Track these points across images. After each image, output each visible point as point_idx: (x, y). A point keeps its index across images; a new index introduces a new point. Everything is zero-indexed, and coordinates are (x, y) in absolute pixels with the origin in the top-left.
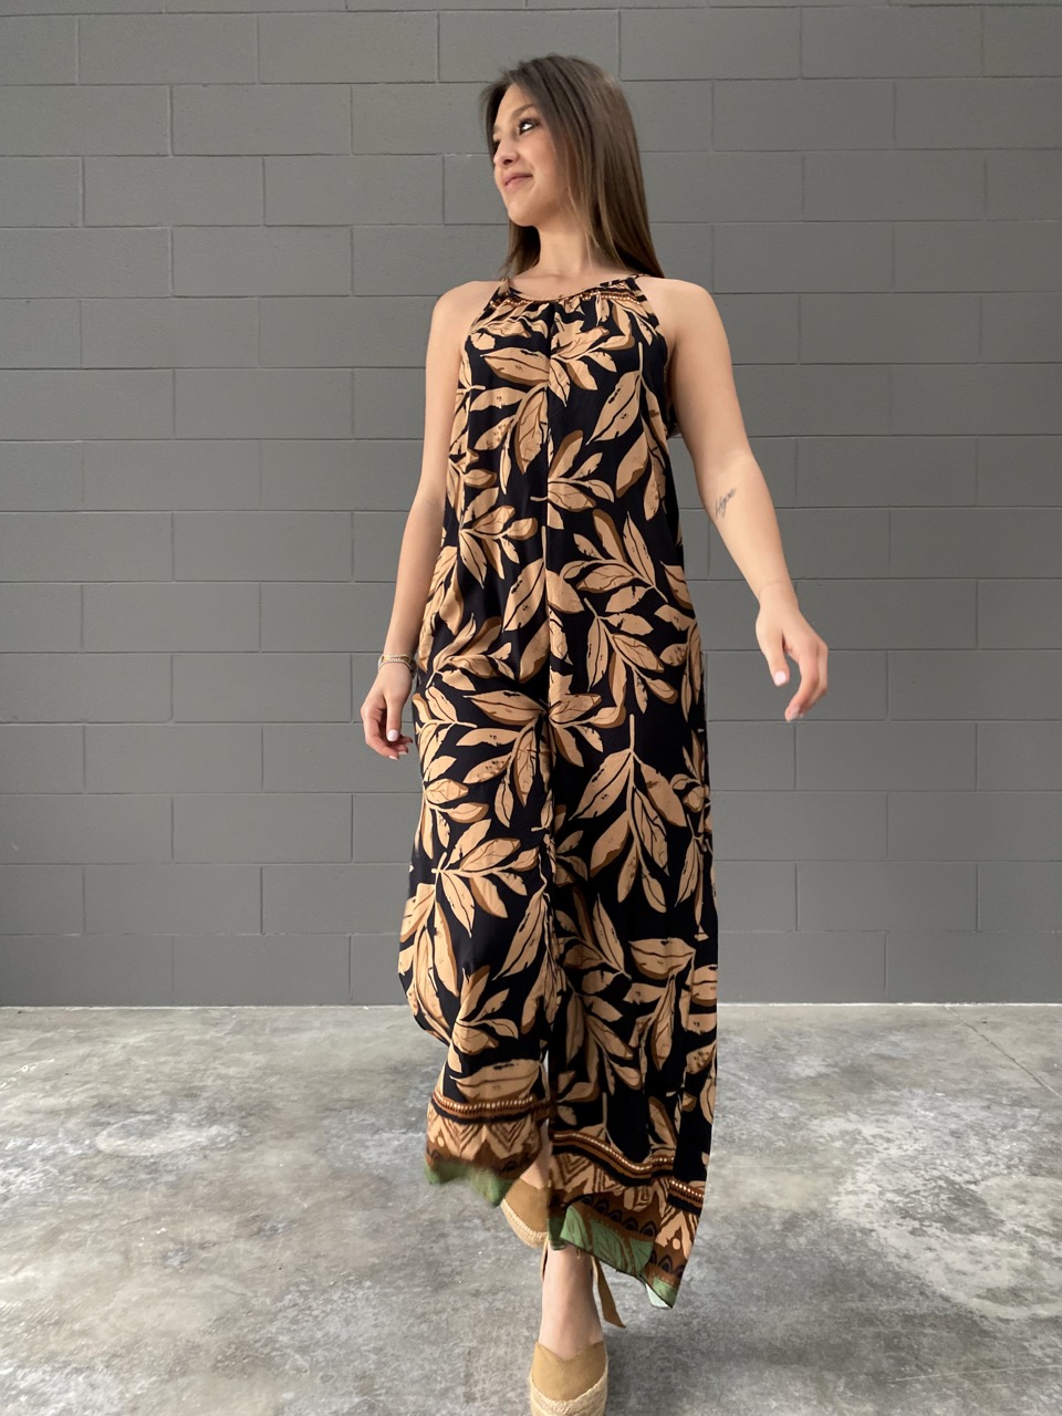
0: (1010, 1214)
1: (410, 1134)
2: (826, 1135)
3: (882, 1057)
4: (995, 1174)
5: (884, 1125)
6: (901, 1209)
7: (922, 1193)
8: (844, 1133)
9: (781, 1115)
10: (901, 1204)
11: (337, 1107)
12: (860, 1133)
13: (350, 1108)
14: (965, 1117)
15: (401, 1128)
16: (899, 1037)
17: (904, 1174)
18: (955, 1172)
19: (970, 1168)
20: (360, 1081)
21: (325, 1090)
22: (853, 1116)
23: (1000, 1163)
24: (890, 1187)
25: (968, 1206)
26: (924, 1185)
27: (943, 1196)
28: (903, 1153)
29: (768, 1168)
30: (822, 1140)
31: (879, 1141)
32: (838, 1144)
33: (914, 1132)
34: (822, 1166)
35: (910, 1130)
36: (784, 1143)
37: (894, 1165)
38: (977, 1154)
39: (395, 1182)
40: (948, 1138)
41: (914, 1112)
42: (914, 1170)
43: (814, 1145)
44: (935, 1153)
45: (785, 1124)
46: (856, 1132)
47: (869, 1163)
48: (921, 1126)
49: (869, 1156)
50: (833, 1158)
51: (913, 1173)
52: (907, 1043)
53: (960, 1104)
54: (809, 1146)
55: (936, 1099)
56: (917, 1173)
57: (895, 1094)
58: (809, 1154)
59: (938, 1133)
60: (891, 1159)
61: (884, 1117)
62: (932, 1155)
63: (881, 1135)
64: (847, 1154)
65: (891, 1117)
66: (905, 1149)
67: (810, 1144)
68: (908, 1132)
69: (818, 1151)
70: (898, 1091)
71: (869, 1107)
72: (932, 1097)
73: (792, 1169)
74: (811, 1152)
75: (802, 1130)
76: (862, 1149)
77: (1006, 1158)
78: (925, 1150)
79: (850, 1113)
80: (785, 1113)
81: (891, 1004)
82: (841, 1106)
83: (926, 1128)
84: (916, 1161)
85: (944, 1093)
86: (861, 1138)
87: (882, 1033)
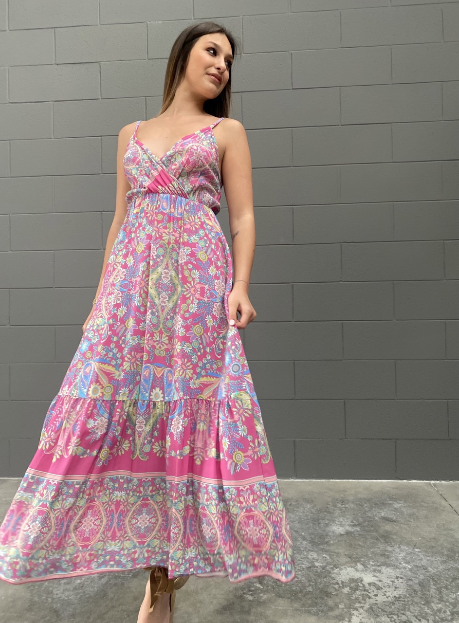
2: (340, 582)
3: (386, 519)
5: (378, 574)
8: (352, 580)
9: (317, 564)
12: (362, 581)
14: (430, 569)
16: (400, 505)
17: (383, 619)
18: (416, 618)
19: (427, 614)
22: (360, 566)
23: (447, 610)
28: (386, 599)
29: (297, 610)
30: (336, 586)
31: (373, 588)
32: (346, 590)
33: (396, 581)
34: (331, 609)
35: (393, 580)
36: (312, 588)
37: (378, 609)
38: (433, 602)
39: (62, 615)
40: (417, 587)
41: (398, 564)
42: (390, 614)
43: (330, 590)
44: (406, 600)
45: (317, 572)
46: (359, 581)
47: (362, 607)
48: (401, 576)
49: (363, 602)
50: (340, 602)
51: (389, 617)
52: (403, 510)
53: (428, 558)
54: (327, 591)
55: (414, 553)
56: (391, 617)
57: (390, 549)
58: (326, 598)
59: (411, 583)
60: (377, 604)
61: (379, 568)
62: (404, 601)
63: (374, 583)
64: (350, 599)
65: (384, 568)
66: (387, 595)
67: (328, 590)
68: (392, 581)
69: (332, 596)
70: (392, 547)
71: (372, 559)
72: (411, 552)
73: (312, 611)
74: (327, 596)
75: (326, 577)
76: (360, 595)
77: (452, 606)
78: (400, 597)
79: (358, 564)
80: (319, 562)
81: (400, 481)
82: (354, 558)
83: (404, 578)
84: (393, 607)
85: (420, 549)
86: (361, 585)
87: (391, 502)
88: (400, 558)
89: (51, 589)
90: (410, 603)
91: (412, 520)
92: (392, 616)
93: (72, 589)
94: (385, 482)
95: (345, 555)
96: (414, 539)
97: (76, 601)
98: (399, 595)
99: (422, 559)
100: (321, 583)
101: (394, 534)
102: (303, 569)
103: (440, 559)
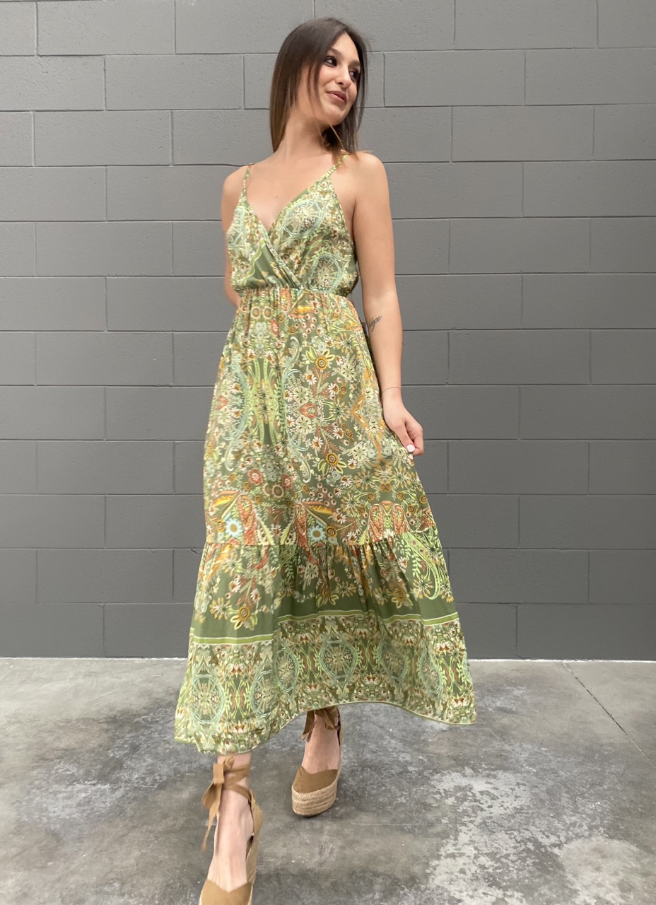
0: (585, 883)
1: (99, 786)
2: (442, 791)
3: (502, 710)
4: (578, 836)
5: (492, 781)
6: (490, 875)
7: (512, 857)
8: (458, 788)
9: (410, 769)
10: (491, 870)
11: (52, 757)
12: (471, 789)
13: (61, 758)
14: (561, 773)
15: (94, 780)
16: (522, 692)
17: (500, 835)
18: (544, 834)
19: (557, 829)
20: (82, 730)
21: (49, 739)
22: (468, 771)
23: (583, 824)
24: (486, 850)
25: (549, 872)
26: (515, 848)
27: (529, 861)
28: (503, 812)
29: (386, 826)
30: (438, 796)
31: (486, 798)
32: (450, 801)
33: (517, 788)
34: (431, 825)
35: (513, 787)
36: (405, 798)
37: (493, 824)
38: (565, 814)
39: (64, 839)
40: (543, 796)
41: (519, 767)
42: (509, 830)
43: (430, 801)
44: (530, 812)
45: (411, 778)
46: (468, 789)
47: (472, 822)
48: (524, 782)
49: (473, 815)
50: (443, 816)
51: (507, 834)
52: (526, 697)
53: (559, 759)
54: (425, 803)
55: (540, 753)
56: (510, 834)
57: (508, 748)
58: (424, 811)
59: (536, 790)
60: (491, 817)
61: (495, 773)
62: (527, 814)
63: (488, 792)
64: (455, 812)
65: (501, 772)
66: (505, 807)
67: (427, 801)
68: (511, 789)
69: (432, 809)
70: (510, 745)
71: (484, 761)
72: (537, 752)
73: (405, 828)
74: (425, 809)
75: (423, 785)
76: (469, 807)
77: (589, 818)
78: (522, 809)
79: (466, 768)
80: (413, 766)
81: (521, 660)
82: (460, 760)
83: (528, 784)
84: (513, 821)
85: (547, 747)
86: (471, 795)
87: (509, 688)
88: (522, 759)
89: (45, 805)
90: (535, 815)
91: (537, 711)
92: (511, 832)
93: (74, 806)
94: (501, 662)
95: (448, 756)
96: (541, 735)
97: (82, 821)
98: (521, 805)
99: (550, 761)
100: (416, 792)
101: (514, 729)
102: (393, 775)
103: (574, 760)
